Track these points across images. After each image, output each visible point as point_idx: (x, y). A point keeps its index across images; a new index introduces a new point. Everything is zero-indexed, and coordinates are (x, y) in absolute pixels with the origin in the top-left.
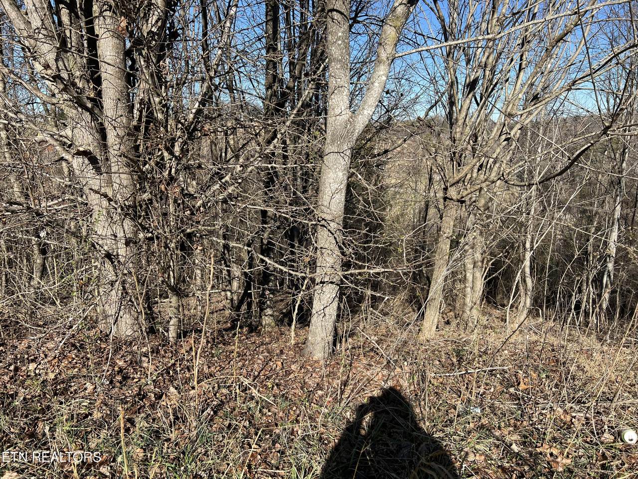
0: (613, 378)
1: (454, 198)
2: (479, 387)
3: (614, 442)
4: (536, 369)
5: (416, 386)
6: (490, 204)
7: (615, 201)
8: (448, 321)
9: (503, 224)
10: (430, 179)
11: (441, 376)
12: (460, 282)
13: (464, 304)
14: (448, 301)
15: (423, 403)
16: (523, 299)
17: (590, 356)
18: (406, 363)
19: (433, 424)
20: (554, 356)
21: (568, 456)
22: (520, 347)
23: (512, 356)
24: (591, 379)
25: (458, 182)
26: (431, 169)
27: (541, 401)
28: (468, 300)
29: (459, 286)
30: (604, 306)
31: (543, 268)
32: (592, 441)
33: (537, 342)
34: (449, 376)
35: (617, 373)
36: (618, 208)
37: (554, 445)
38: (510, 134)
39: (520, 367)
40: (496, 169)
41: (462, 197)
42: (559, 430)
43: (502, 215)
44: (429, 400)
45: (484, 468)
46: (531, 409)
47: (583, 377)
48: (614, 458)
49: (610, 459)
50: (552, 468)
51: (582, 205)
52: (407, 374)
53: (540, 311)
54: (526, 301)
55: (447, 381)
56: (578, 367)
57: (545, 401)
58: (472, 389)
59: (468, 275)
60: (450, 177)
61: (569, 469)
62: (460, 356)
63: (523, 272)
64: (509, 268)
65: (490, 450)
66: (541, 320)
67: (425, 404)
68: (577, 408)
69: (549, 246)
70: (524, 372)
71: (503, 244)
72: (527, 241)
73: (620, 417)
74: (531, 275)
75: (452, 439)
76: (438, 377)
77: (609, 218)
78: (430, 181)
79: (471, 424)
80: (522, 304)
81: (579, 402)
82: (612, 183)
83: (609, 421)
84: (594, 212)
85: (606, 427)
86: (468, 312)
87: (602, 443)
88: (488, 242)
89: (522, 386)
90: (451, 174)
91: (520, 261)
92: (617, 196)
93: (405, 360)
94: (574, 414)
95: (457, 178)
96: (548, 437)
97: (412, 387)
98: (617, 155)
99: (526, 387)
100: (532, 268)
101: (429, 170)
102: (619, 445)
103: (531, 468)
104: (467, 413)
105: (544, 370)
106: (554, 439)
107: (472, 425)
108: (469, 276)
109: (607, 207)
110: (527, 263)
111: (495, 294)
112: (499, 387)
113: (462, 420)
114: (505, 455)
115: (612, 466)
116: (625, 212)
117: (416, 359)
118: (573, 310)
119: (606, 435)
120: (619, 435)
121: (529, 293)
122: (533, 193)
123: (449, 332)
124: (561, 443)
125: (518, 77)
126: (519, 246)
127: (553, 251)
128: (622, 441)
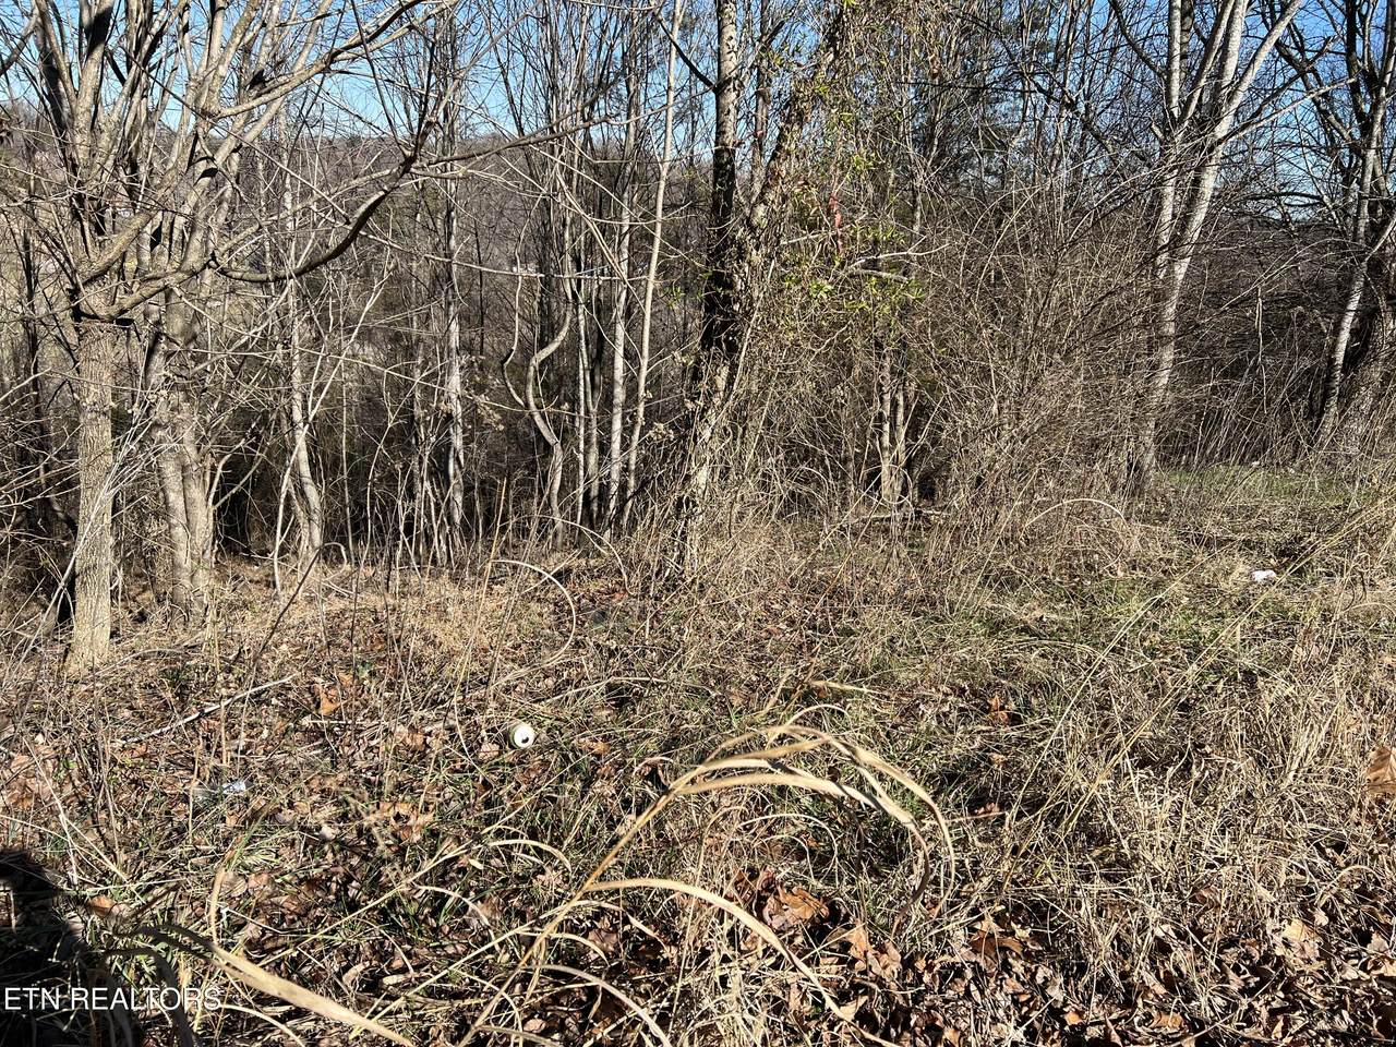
0: (486, 642)
1: (102, 313)
2: (235, 737)
3: (500, 754)
4: (349, 665)
5: (77, 783)
6: (197, 328)
7: (447, 315)
8: (141, 613)
9: (236, 374)
10: (29, 269)
11: (140, 741)
12: (157, 518)
13: (175, 566)
14: (135, 569)
15: (103, 815)
16: (305, 533)
17: (443, 615)
18: (40, 738)
19: (137, 852)
20: (381, 632)
21: (427, 810)
22: (311, 630)
23: (298, 652)
24: (450, 656)
25: (103, 273)
26: (26, 244)
27: (368, 723)
28: (182, 556)
29: (154, 527)
30: (457, 518)
31: (336, 461)
32: (463, 767)
33: (343, 612)
34: (161, 734)
35: (490, 633)
36: (454, 327)
37: (401, 797)
38: (213, 159)
39: (317, 671)
40: (196, 244)
41: (123, 311)
42: (405, 767)
43: (230, 352)
44: (119, 803)
45: (269, 897)
46: (349, 745)
47: (436, 656)
48: (502, 781)
49: (496, 786)
50: (401, 841)
51: (390, 325)
52: (49, 763)
53: (343, 549)
54: (312, 535)
55: (158, 746)
56: (425, 639)
57: (375, 722)
58: (219, 746)
59: (172, 497)
60: (81, 262)
61: (432, 831)
62: (180, 682)
63: (296, 474)
64: (265, 470)
65: (277, 857)
66: (346, 567)
67: (108, 815)
68: (432, 715)
69: (341, 412)
70: (325, 679)
71: (243, 417)
72: (295, 407)
73: (503, 707)
74: (314, 479)
75: (189, 867)
76: (133, 745)
77: (442, 348)
78: (29, 276)
79: (228, 820)
80: (305, 543)
81: (435, 703)
82: (436, 278)
83: (488, 721)
84: (414, 338)
85: (484, 733)
86: (187, 583)
87: (481, 763)
88: (208, 417)
89: (326, 708)
90: (82, 254)
91: (286, 450)
92: (450, 304)
93: (38, 731)
94: (427, 729)
95: (99, 264)
96: (388, 787)
97: (69, 790)
98: (439, 223)
99: (333, 707)
100: (313, 464)
101: (21, 246)
102: (509, 756)
103: (365, 858)
104: (215, 800)
105: (363, 664)
106: (399, 787)
107: (231, 822)
108: (176, 500)
109: (434, 326)
110: (301, 453)
111: (243, 531)
112: (279, 724)
113: (204, 819)
114: (309, 855)
115: (501, 797)
116: (467, 335)
117: (65, 722)
118: (402, 535)
119: (485, 747)
120: (506, 740)
121: (316, 517)
122: (291, 300)
123: (149, 638)
124: (412, 790)
125: (211, 28)
126: (278, 420)
127: (350, 423)
128: (512, 747)
